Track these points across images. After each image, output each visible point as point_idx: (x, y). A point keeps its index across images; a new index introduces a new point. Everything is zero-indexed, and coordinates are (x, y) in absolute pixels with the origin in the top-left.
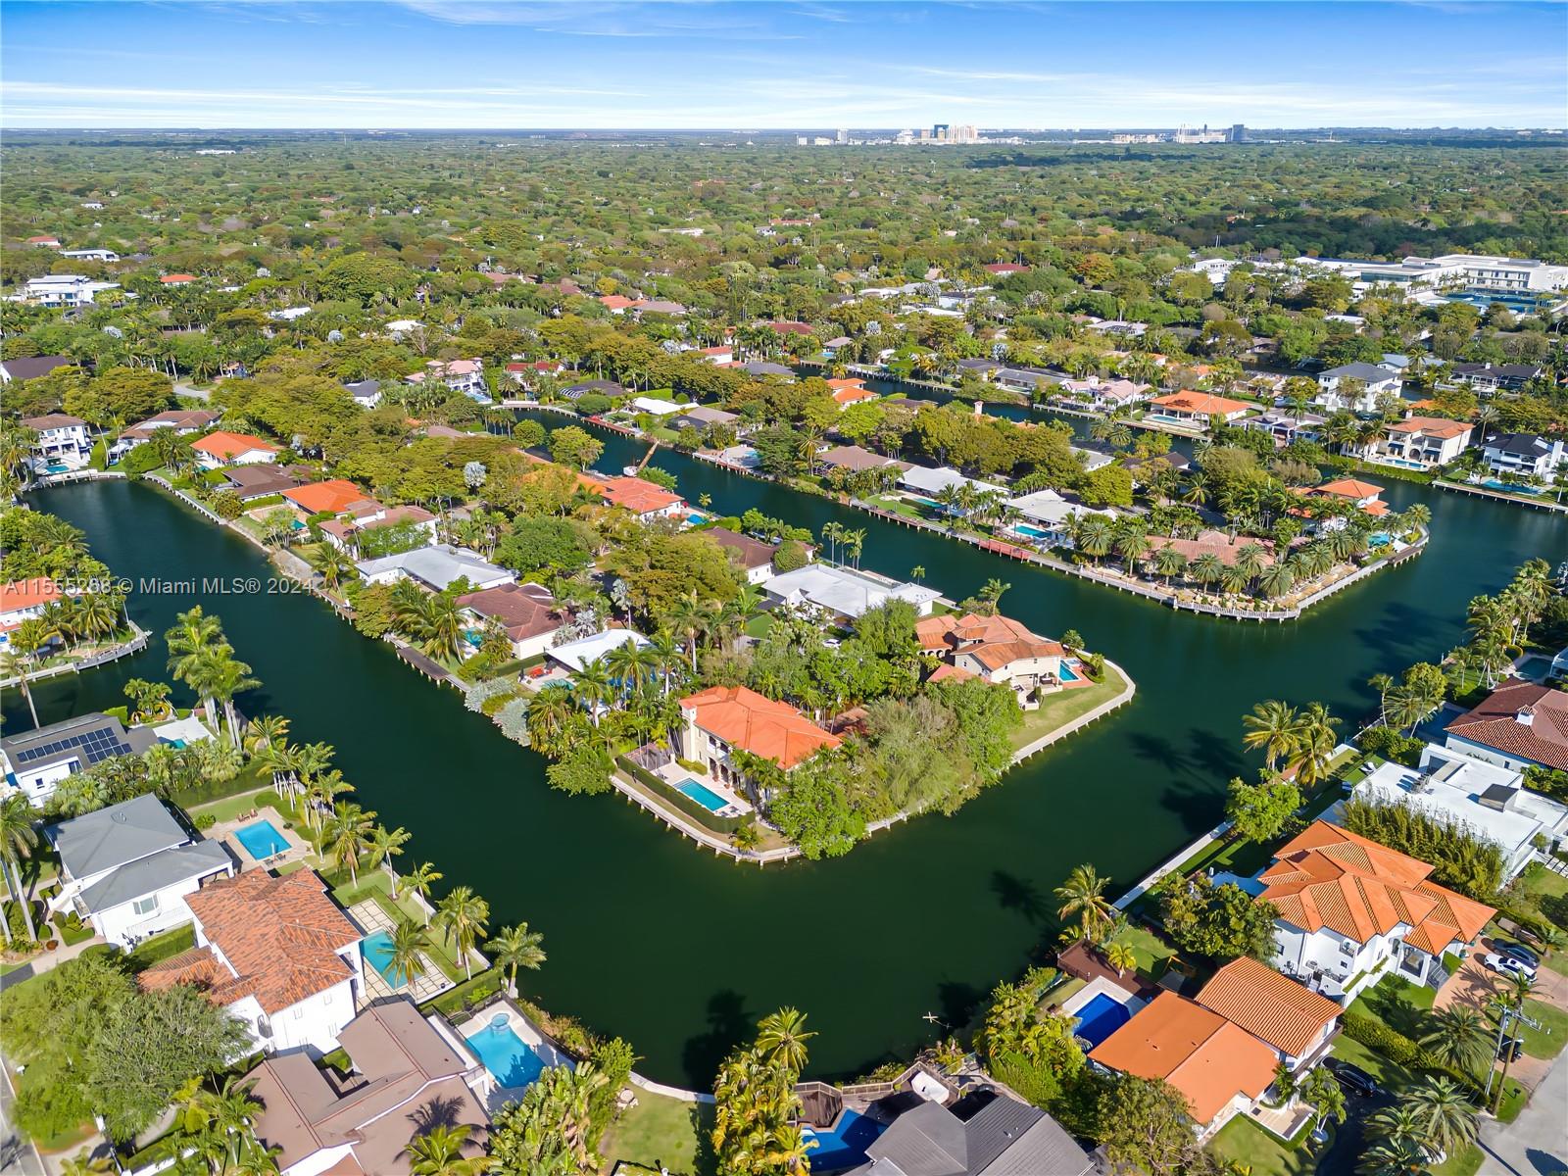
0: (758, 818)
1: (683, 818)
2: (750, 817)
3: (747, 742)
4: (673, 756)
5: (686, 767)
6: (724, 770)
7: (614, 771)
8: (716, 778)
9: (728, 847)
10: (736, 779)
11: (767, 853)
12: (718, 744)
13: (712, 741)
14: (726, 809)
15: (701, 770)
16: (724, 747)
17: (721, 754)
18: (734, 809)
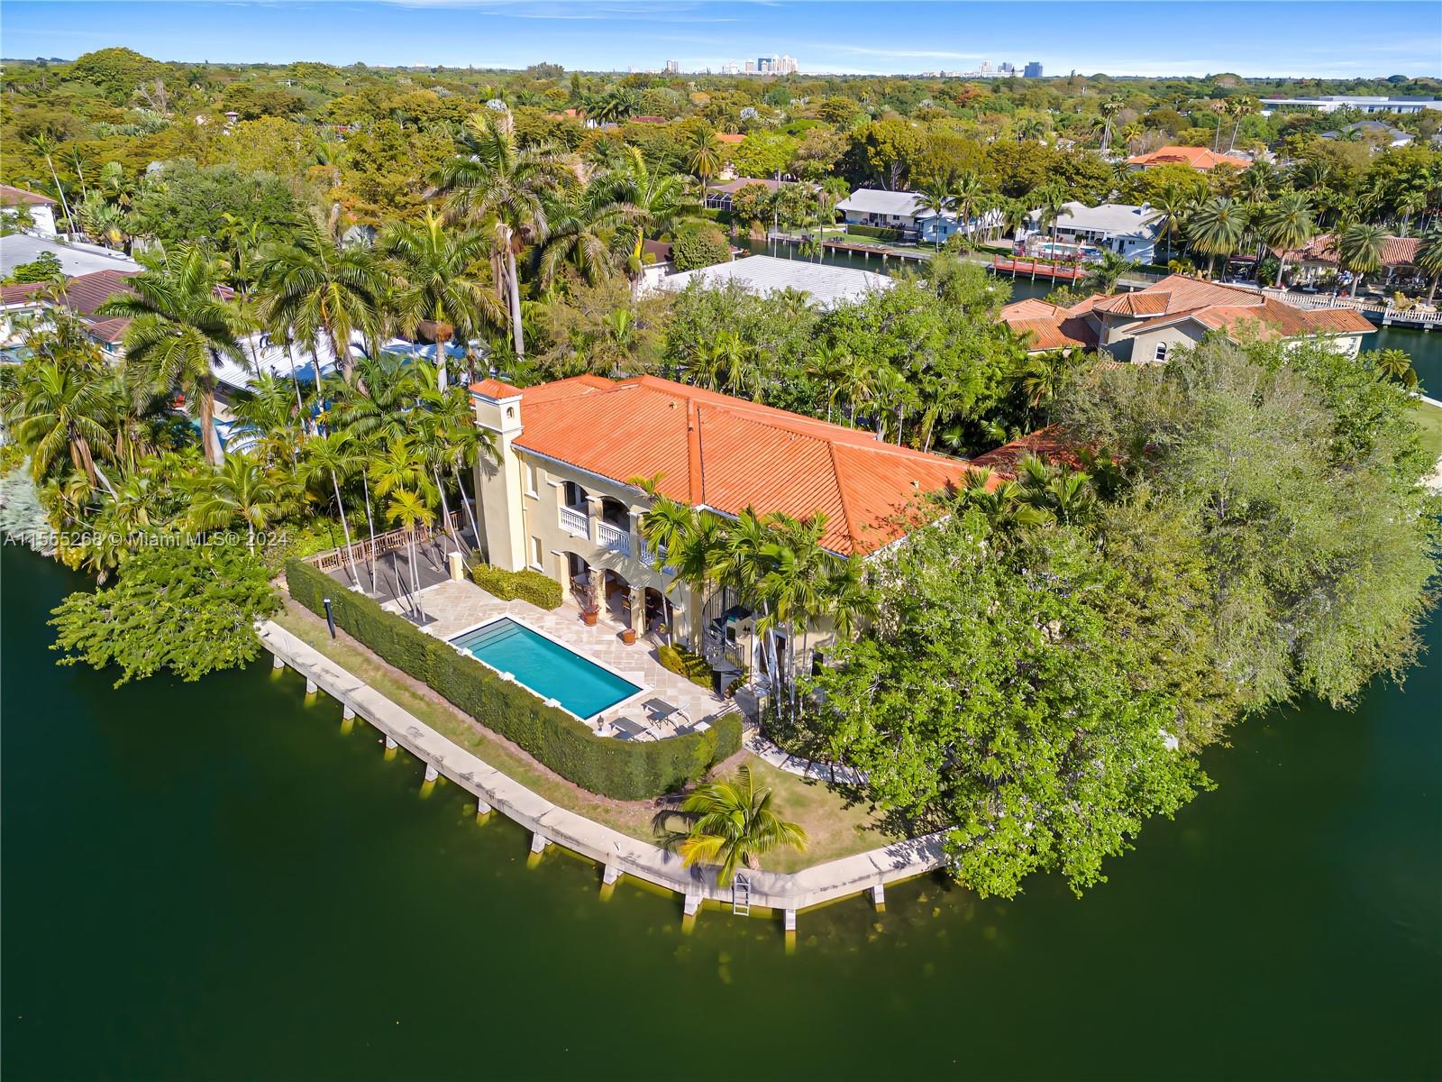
0: (748, 735)
1: (478, 748)
2: (724, 736)
3: (696, 484)
4: (457, 558)
5: (494, 588)
6: (617, 587)
7: (271, 609)
8: (588, 616)
9: (648, 854)
10: (655, 606)
11: (807, 877)
12: (596, 500)
13: (575, 497)
14: (630, 709)
15: (538, 593)
16: (614, 511)
17: (603, 534)
18: (660, 711)
